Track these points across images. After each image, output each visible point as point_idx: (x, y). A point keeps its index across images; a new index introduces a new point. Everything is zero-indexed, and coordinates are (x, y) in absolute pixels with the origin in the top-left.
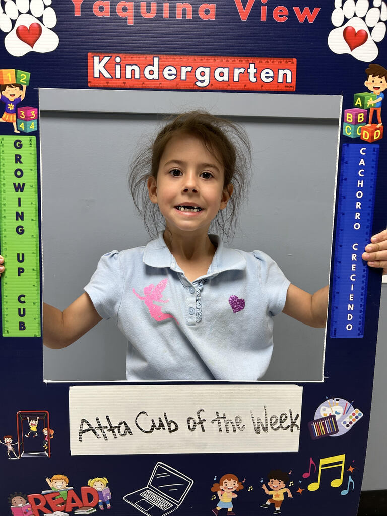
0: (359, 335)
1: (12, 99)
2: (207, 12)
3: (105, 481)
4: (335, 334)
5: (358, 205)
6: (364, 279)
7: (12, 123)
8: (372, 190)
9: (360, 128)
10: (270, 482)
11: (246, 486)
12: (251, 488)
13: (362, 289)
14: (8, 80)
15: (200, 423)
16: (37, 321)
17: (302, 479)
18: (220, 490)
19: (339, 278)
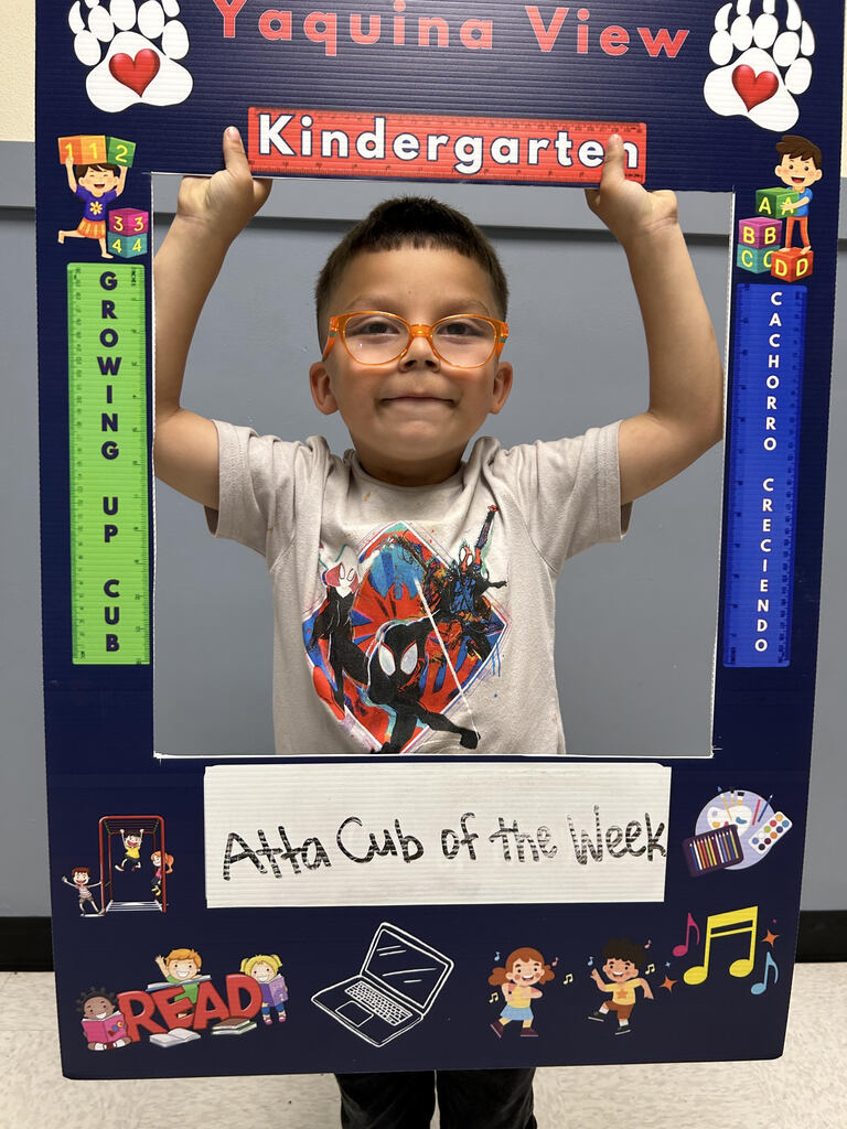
0: (780, 661)
1: (98, 193)
2: (476, 34)
3: (274, 962)
4: (733, 659)
5: (771, 403)
6: (787, 549)
7: (98, 240)
8: (796, 372)
9: (770, 255)
10: (608, 965)
11: (559, 973)
12: (569, 978)
13: (785, 569)
14: (92, 157)
15: (467, 841)
16: (142, 633)
17: (673, 959)
18: (506, 981)
19: (738, 546)
